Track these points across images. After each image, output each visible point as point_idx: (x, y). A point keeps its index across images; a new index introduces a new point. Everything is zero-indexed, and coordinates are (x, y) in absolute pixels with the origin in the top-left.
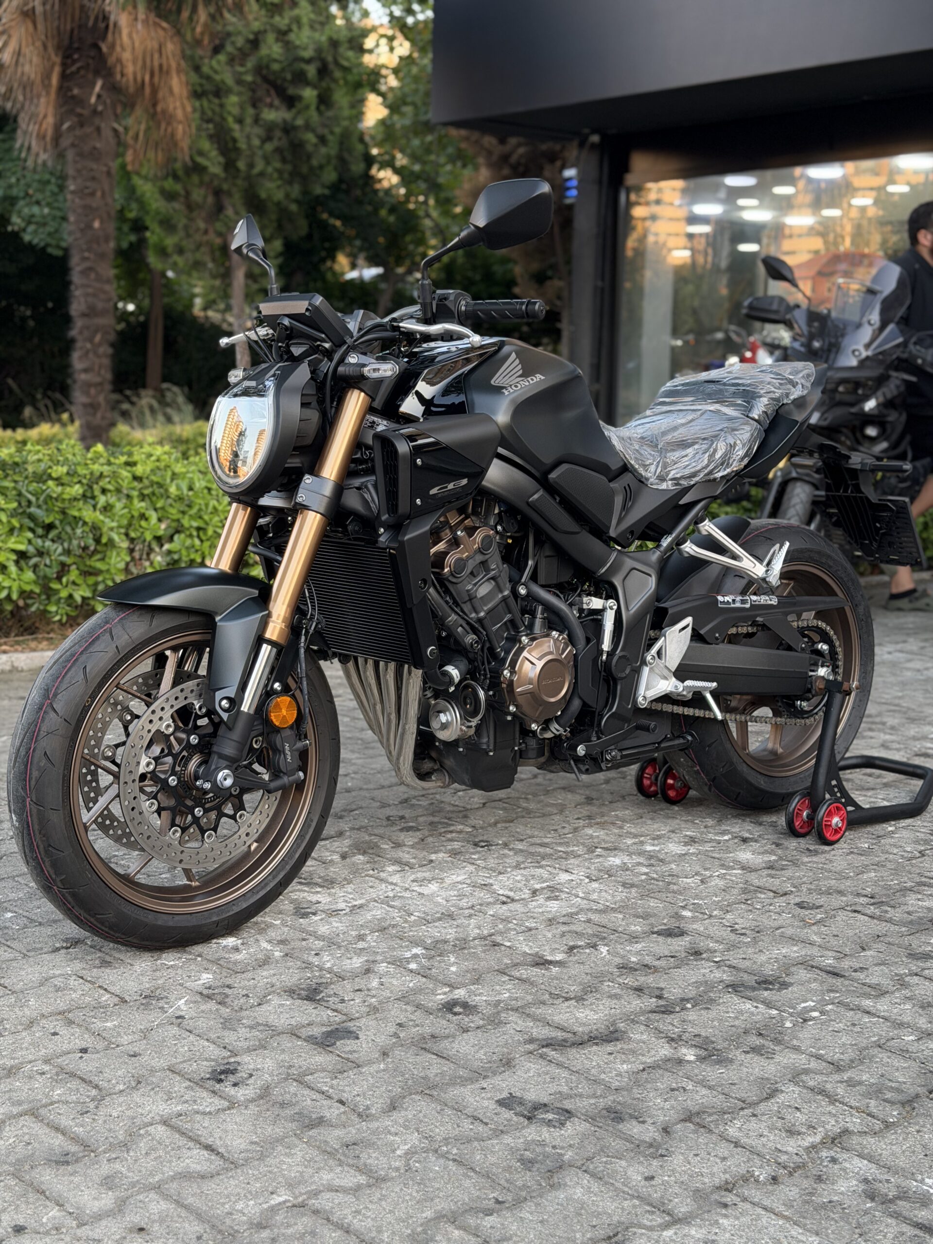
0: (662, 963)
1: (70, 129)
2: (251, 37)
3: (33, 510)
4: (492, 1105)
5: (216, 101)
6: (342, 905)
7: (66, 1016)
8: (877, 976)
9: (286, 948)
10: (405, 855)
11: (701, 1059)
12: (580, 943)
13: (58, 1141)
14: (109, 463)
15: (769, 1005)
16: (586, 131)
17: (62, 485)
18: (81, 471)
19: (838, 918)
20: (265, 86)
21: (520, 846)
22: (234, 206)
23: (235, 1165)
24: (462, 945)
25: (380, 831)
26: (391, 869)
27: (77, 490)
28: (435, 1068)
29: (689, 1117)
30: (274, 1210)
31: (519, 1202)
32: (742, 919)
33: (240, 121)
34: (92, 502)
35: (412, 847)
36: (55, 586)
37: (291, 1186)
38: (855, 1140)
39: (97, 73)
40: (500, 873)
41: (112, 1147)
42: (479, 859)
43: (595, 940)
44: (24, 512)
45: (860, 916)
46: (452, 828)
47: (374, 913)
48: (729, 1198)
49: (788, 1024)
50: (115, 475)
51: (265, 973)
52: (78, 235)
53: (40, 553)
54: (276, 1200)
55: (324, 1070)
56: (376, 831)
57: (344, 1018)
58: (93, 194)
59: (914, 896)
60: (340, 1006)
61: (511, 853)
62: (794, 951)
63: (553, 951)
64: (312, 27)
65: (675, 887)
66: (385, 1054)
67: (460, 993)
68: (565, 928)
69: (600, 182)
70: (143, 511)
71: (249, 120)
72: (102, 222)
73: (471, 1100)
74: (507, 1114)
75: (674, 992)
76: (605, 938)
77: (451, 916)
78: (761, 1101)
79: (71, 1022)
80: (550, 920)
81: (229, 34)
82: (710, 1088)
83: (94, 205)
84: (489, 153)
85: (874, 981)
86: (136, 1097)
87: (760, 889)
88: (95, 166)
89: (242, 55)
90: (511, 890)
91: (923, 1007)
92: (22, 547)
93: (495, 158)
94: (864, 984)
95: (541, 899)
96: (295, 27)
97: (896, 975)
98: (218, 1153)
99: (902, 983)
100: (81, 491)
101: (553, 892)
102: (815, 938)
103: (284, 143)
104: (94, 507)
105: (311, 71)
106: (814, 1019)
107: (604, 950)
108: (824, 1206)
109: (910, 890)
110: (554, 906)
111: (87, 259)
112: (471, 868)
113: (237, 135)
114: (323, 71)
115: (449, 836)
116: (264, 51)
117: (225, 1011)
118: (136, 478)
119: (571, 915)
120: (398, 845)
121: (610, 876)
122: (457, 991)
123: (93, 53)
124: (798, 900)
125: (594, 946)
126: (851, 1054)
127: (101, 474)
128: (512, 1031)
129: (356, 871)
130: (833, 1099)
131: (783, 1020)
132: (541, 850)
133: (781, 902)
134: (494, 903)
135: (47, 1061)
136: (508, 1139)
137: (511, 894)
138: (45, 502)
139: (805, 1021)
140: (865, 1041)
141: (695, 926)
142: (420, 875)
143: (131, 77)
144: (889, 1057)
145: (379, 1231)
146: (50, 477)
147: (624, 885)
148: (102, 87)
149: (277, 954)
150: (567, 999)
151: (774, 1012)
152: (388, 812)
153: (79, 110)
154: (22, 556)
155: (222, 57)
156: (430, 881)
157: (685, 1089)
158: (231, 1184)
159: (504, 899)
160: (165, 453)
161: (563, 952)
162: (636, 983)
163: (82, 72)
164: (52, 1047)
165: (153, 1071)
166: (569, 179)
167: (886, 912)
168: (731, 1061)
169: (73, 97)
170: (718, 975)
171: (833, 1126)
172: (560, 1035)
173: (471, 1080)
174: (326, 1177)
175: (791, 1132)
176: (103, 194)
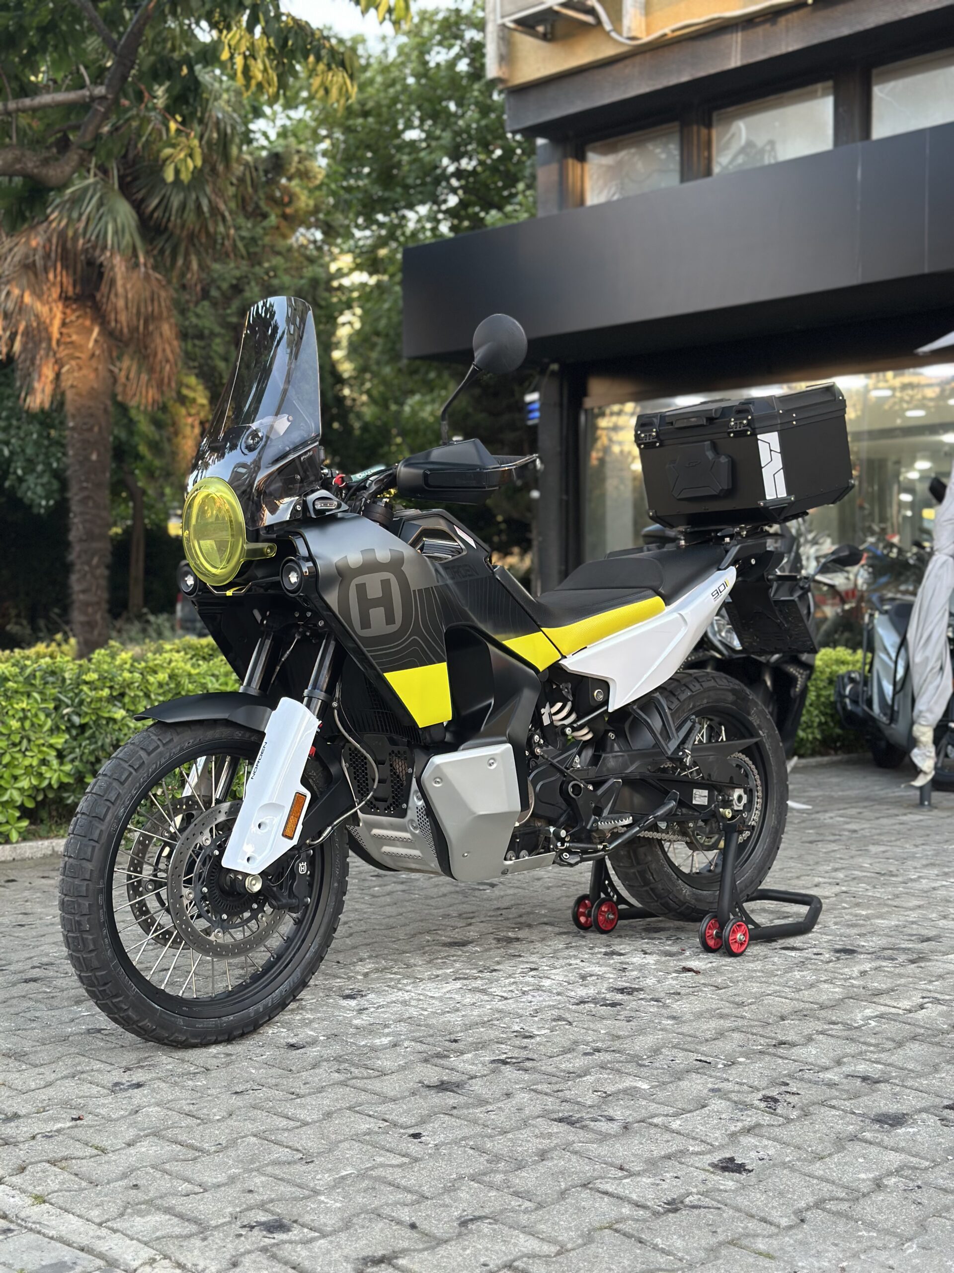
16: (546, 360)
52: (77, 467)
58: (90, 429)
72: (99, 455)
81: (213, 281)
83: (92, 439)
111: (86, 488)
143: (125, 324)
148: (99, 334)
153: (78, 354)
155: (206, 303)
166: (532, 402)
176: (100, 428)
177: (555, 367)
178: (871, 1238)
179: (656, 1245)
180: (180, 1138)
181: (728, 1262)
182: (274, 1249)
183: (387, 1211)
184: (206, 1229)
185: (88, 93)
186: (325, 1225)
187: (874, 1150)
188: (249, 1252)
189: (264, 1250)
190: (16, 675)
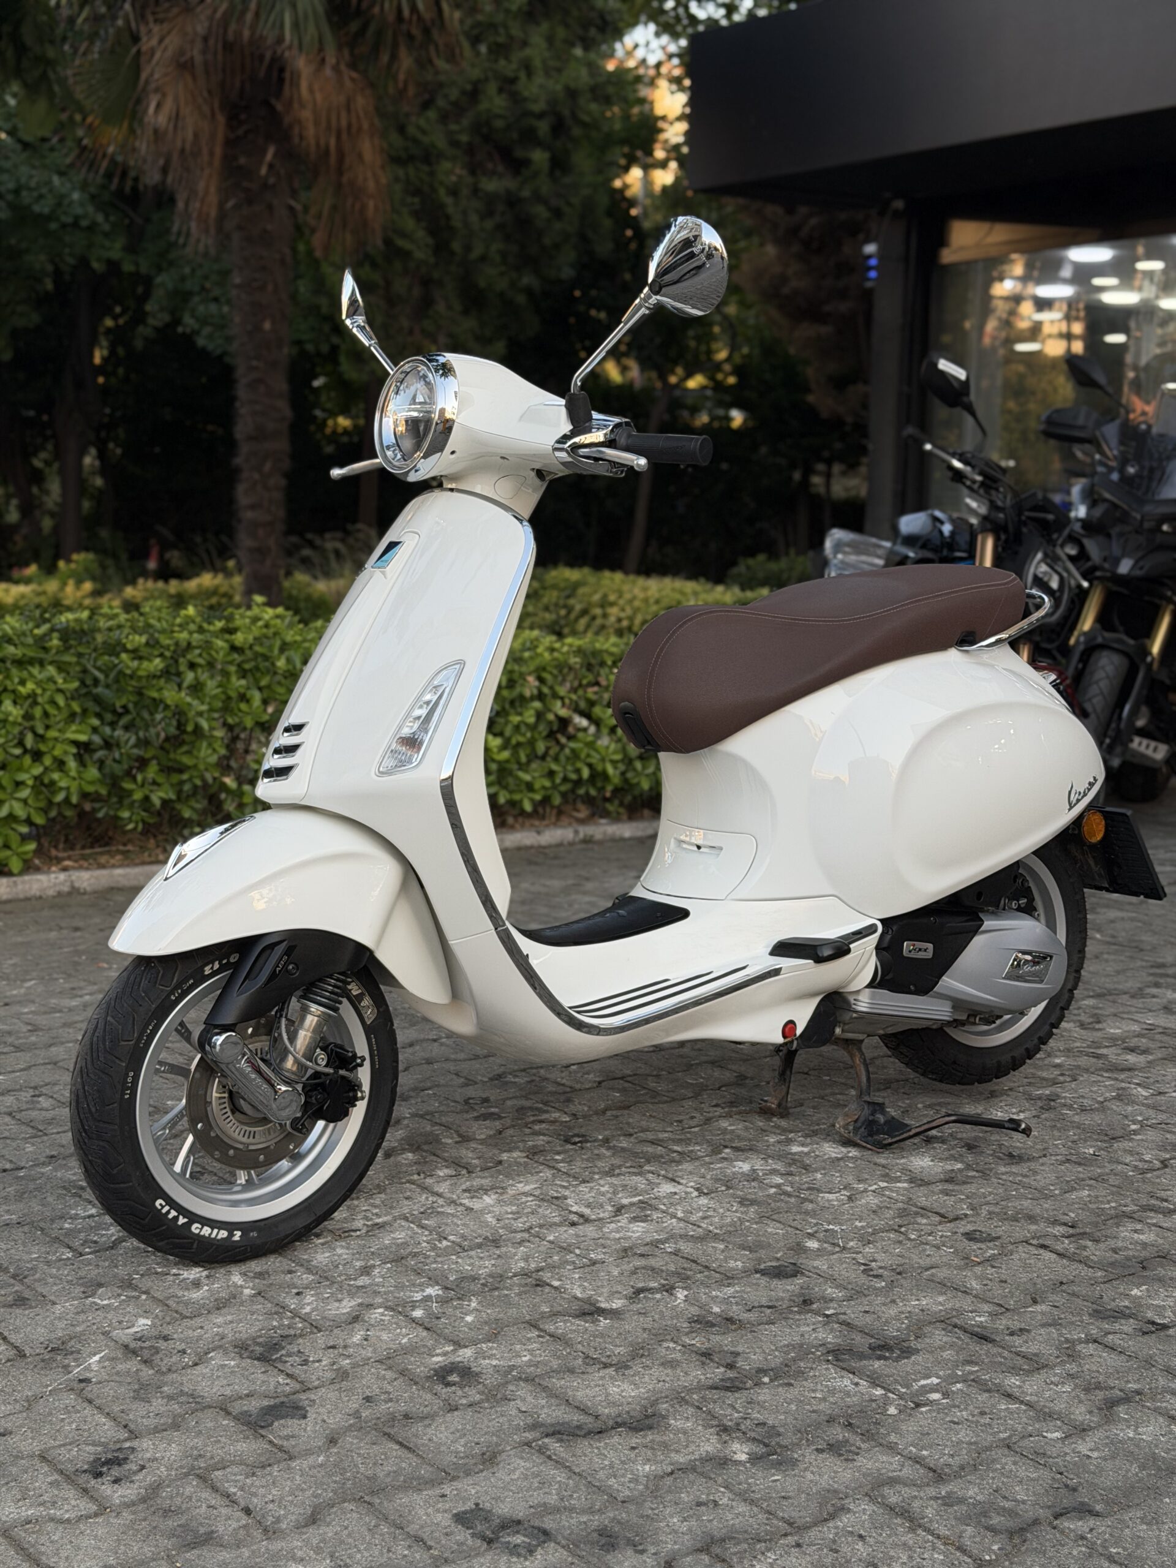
0: (752, 1316)
1: (236, 207)
2: (468, 87)
3: (99, 690)
4: (444, 1520)
5: (426, 168)
6: (358, 1223)
8: (1039, 1343)
9: (262, 1284)
10: (468, 1154)
11: (755, 1460)
12: (653, 1284)
15: (875, 1382)
17: (140, 658)
18: (165, 641)
19: (1015, 1256)
20: (487, 148)
21: (624, 1143)
22: (446, 299)
24: (495, 1283)
25: (449, 1119)
26: (442, 1172)
27: (157, 664)
28: (390, 1462)
29: (707, 1545)
32: (882, 1253)
33: (454, 193)
34: (177, 679)
35: (482, 1142)
36: (128, 785)
39: (269, 137)
40: (584, 1182)
42: (562, 1161)
43: (673, 1280)
44: (88, 694)
45: (1047, 1255)
46: (544, 1116)
47: (397, 1235)
49: (892, 1410)
51: (220, 1320)
52: (245, 339)
53: (108, 745)
55: (242, 1463)
56: (444, 1119)
57: (298, 1386)
58: (263, 288)
59: (1131, 1226)
60: (297, 1371)
61: (608, 1153)
62: (939, 1303)
63: (613, 1294)
65: (810, 1206)
66: (332, 1441)
67: (465, 1355)
68: (639, 1262)
69: (906, 259)
70: (242, 690)
71: (465, 192)
72: (273, 323)
73: (421, 1512)
74: (461, 1535)
75: (752, 1357)
76: (688, 1278)
77: (496, 1242)
78: (815, 1525)
80: (625, 1250)
81: (441, 85)
82: (752, 1502)
84: (775, 226)
85: (1032, 1348)
87: (924, 1211)
88: (265, 253)
89: (457, 111)
90: (588, 1206)
91: (1087, 1390)
92: (83, 738)
93: (781, 232)
94: (1018, 1354)
95: (623, 1220)
96: (523, 74)
97: (1067, 1341)
99: (1070, 1352)
100: (161, 666)
101: (643, 1211)
102: (975, 1284)
103: (508, 218)
104: (180, 686)
106: (931, 1403)
107: (681, 1294)
109: (1130, 1217)
110: (638, 1230)
112: (547, 1173)
113: (450, 210)
114: (559, 128)
115: (537, 1127)
116: (484, 106)
117: (147, 1372)
118: (234, 648)
119: (655, 1244)
120: (465, 1139)
121: (728, 1188)
122: (461, 1352)
123: (264, 113)
124: (970, 1228)
126: (964, 1457)
128: (514, 1412)
129: (396, 1175)
130: (914, 1522)
131: (887, 1402)
132: (650, 1149)
133: (945, 1230)
134: (560, 1225)
137: (587, 1211)
138: (117, 681)
139: (918, 1405)
140: (990, 1438)
141: (816, 1263)
142: (477, 1182)
143: (313, 142)
144: (1015, 1463)
146: (124, 649)
147: (744, 1202)
148: (275, 155)
149: (247, 1292)
150: (606, 1366)
151: (879, 1392)
152: (471, 1092)
154: (84, 750)
155: (432, 114)
156: (486, 1192)
157: (716, 1503)
159: (575, 1218)
160: (278, 617)
161: (626, 1297)
162: (707, 1345)
163: (250, 137)
165: (17, 1457)
166: (869, 257)
167: (1085, 1248)
168: (794, 1463)
169: (240, 168)
170: (821, 1335)
171: (903, 1565)
172: (576, 1418)
173: (432, 1483)
176: (277, 288)
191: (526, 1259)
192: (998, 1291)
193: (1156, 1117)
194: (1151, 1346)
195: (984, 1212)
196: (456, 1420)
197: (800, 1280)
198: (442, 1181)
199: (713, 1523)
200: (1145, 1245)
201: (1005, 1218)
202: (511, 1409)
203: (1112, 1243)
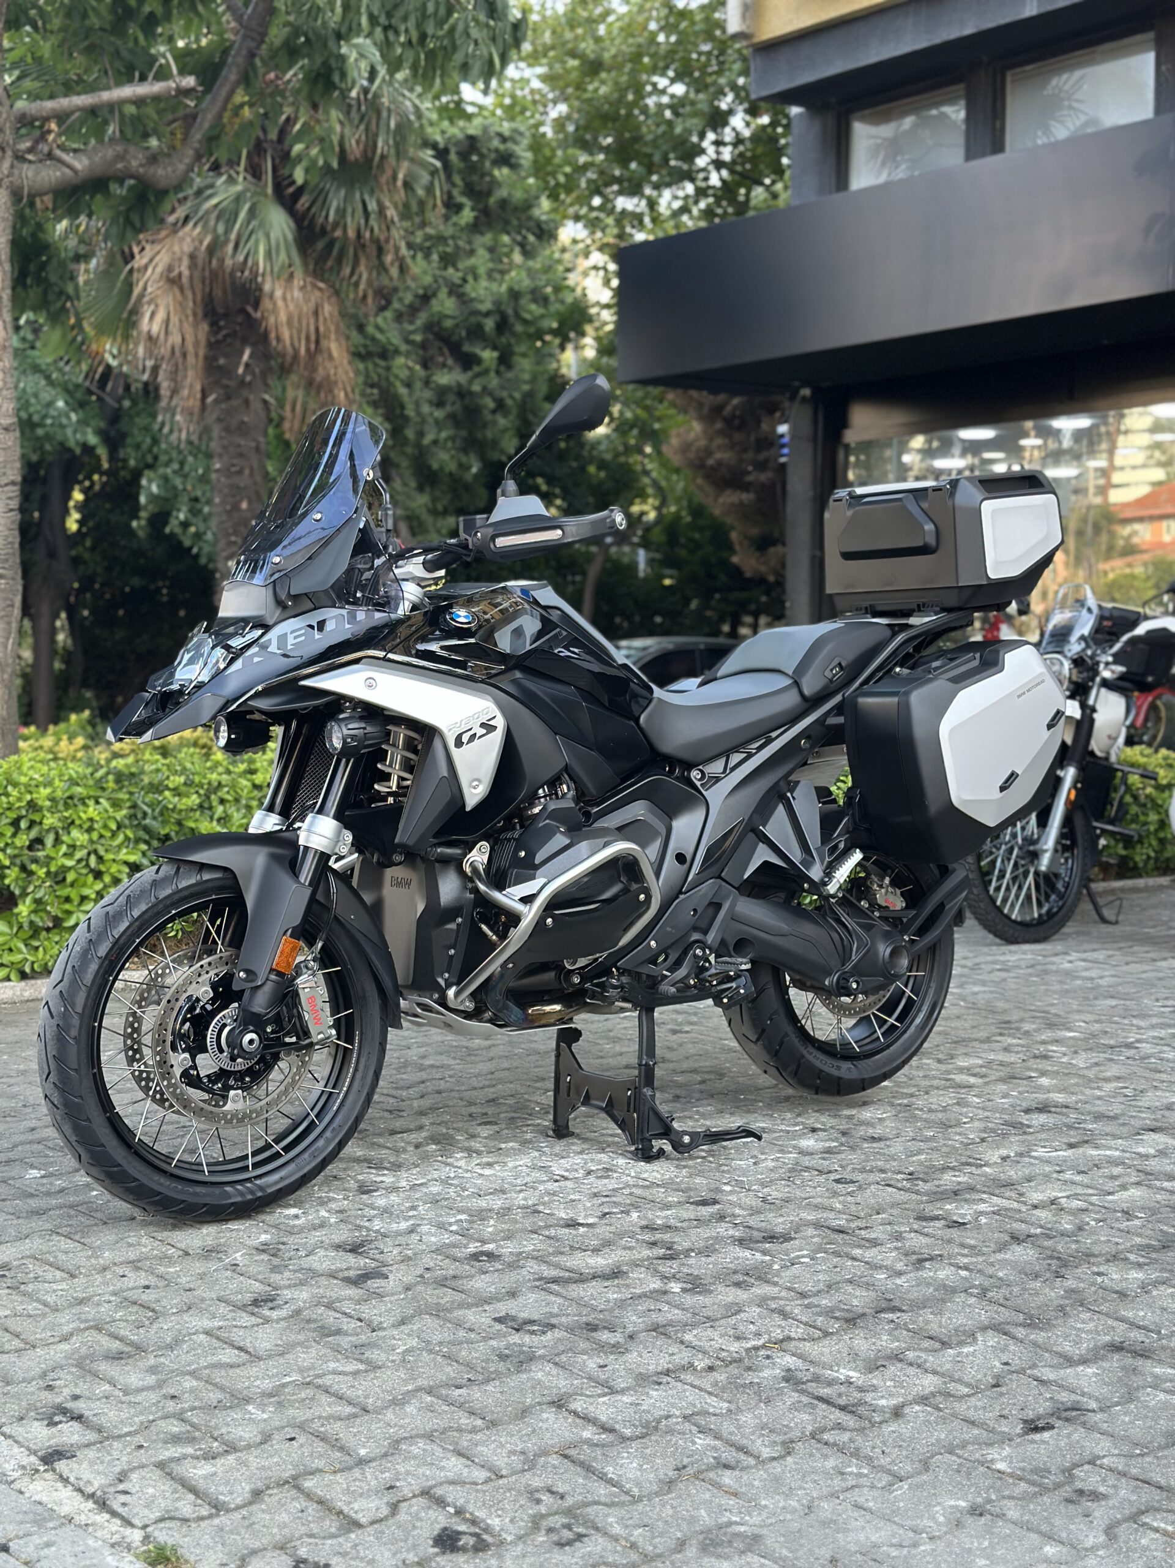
0: (684, 1225)
1: (216, 401)
2: (421, 292)
3: (148, 821)
4: (489, 1321)
5: (382, 363)
6: (403, 1183)
7: (135, 1265)
8: (877, 1233)
9: (341, 1216)
10: (475, 1144)
11: (684, 1290)
12: (615, 1210)
13: (116, 1345)
14: (228, 772)
15: (764, 1253)
16: (797, 384)
17: (179, 795)
18: (199, 780)
19: (868, 1191)
20: (438, 343)
22: (402, 477)
23: (259, 1358)
24: (504, 1212)
25: (460, 1125)
26: (458, 1156)
27: (194, 800)
28: (447, 1297)
29: (655, 1328)
30: (284, 1385)
31: (487, 1381)
32: (775, 1193)
33: (409, 385)
34: (210, 813)
35: (486, 1137)
37: (301, 1371)
38: (793, 1343)
39: (245, 341)
40: (562, 1158)
41: (160, 1348)
42: (546, 1147)
43: (629, 1208)
44: (139, 824)
45: (890, 1189)
47: (431, 1189)
48: (665, 1379)
49: (776, 1267)
50: (233, 786)
51: (318, 1234)
52: (224, 518)
54: (288, 1379)
55: (351, 1299)
56: (455, 1125)
57: (379, 1264)
58: (240, 472)
59: (952, 1173)
60: (378, 1256)
61: (579, 1142)
62: (811, 1216)
63: (586, 1216)
64: (490, 276)
66: (408, 1289)
67: (490, 1247)
68: (606, 1199)
69: (815, 439)
71: (418, 385)
72: (250, 502)
73: (472, 1318)
74: (498, 1326)
75: (684, 1245)
76: (640, 1207)
77: (503, 1192)
78: (723, 1318)
79: (138, 1269)
80: (594, 1194)
81: (396, 291)
82: (682, 1309)
83: (242, 484)
84: (700, 405)
85: (873, 1236)
86: (186, 1317)
87: (807, 1169)
88: (242, 442)
89: (413, 311)
90: (567, 1171)
91: (906, 1255)
93: (706, 410)
94: (863, 1239)
95: (591, 1179)
96: (470, 279)
97: (897, 1231)
98: (247, 1352)
99: (898, 1237)
100: (198, 801)
101: (606, 1173)
102: (837, 1205)
103: (457, 407)
104: (212, 818)
105: (489, 324)
106: (802, 1263)
107: (635, 1215)
108: (744, 1386)
109: (953, 1169)
110: (603, 1183)
111: (235, 543)
112: (537, 1154)
113: (405, 400)
114: (503, 325)
115: (525, 1129)
116: (435, 306)
117: (276, 1261)
119: (615, 1190)
120: (473, 1136)
122: (487, 1246)
123: (240, 319)
124: (838, 1177)
125: (627, 1213)
126: (821, 1287)
127: (220, 783)
128: (526, 1273)
129: (425, 1157)
130: (786, 1316)
131: (773, 1263)
133: (822, 1179)
134: (548, 1181)
135: (115, 1294)
136: (494, 1343)
137: (566, 1174)
138: (162, 814)
139: (793, 1264)
140: (839, 1278)
141: (729, 1198)
142: (485, 1160)
143: (287, 343)
144: (854, 1289)
145: (367, 1397)
146: (167, 788)
148: (251, 356)
149: (332, 1220)
150: (585, 1250)
151: (768, 1258)
152: (473, 1109)
153: (225, 382)
155: (388, 314)
156: (493, 1165)
157: (660, 1310)
158: (254, 1371)
159: (558, 1178)
161: (597, 1217)
162: (653, 1239)
163: (229, 340)
164: (119, 1284)
165: (203, 1300)
166: (782, 436)
167: (917, 1185)
168: (711, 1292)
169: (220, 368)
170: (731, 1232)
171: (778, 1334)
172: (567, 1274)
173: (477, 1305)
174: (332, 1365)
175: (738, 1338)
176: (252, 470)
177: (806, 392)
178: (860, 1475)
179: (605, 1474)
180: (122, 1332)
181: (680, 1497)
182: (173, 1465)
183: (316, 1425)
184: (107, 1438)
185: (174, 85)
186: (241, 1438)
187: (911, 1371)
188: (143, 1466)
189: (161, 1465)
190: (85, 777)
191: (525, 1199)
192: (853, 1208)
193: (982, 1114)
194: (955, 1233)
195: (849, 1168)
196: (487, 1278)
197: (717, 1206)
198: (459, 1159)
199: (660, 1319)
200: (959, 1183)
201: (863, 1170)
202: (524, 1272)
203: (936, 1182)
